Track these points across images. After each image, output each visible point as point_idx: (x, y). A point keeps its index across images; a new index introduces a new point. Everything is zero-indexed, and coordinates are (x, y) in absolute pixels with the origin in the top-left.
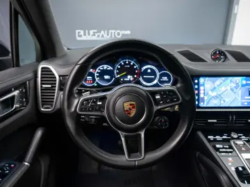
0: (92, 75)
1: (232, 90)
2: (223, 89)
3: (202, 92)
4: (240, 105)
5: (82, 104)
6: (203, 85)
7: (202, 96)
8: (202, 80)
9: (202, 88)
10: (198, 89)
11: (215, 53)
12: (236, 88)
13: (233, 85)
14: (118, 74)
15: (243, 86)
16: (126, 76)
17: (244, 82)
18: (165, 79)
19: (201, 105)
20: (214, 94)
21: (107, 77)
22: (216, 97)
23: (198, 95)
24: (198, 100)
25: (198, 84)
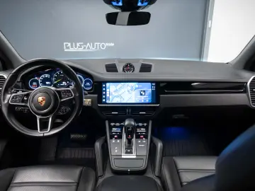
0: (37, 81)
1: (128, 91)
2: (123, 90)
3: (108, 93)
4: (134, 102)
5: (13, 98)
6: (109, 88)
7: (108, 95)
8: (108, 84)
9: (108, 90)
10: (105, 91)
11: (127, 66)
12: (132, 90)
13: (129, 88)
14: (55, 80)
15: (136, 89)
16: (61, 82)
17: (137, 86)
18: (88, 84)
19: (108, 102)
20: (116, 94)
21: (47, 83)
22: (117, 97)
23: (105, 95)
24: (105, 98)
25: (105, 87)
